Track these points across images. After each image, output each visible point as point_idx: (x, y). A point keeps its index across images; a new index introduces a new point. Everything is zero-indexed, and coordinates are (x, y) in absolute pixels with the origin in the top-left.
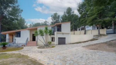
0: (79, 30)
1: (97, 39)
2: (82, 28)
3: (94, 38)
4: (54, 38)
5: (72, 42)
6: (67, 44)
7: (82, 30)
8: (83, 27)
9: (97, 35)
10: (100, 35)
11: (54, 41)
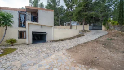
0: (66, 25)
1: (83, 35)
2: (68, 24)
3: (80, 33)
4: (26, 32)
5: (55, 39)
6: (48, 42)
7: (68, 25)
8: (70, 22)
9: (82, 31)
10: (85, 31)
11: (26, 38)
